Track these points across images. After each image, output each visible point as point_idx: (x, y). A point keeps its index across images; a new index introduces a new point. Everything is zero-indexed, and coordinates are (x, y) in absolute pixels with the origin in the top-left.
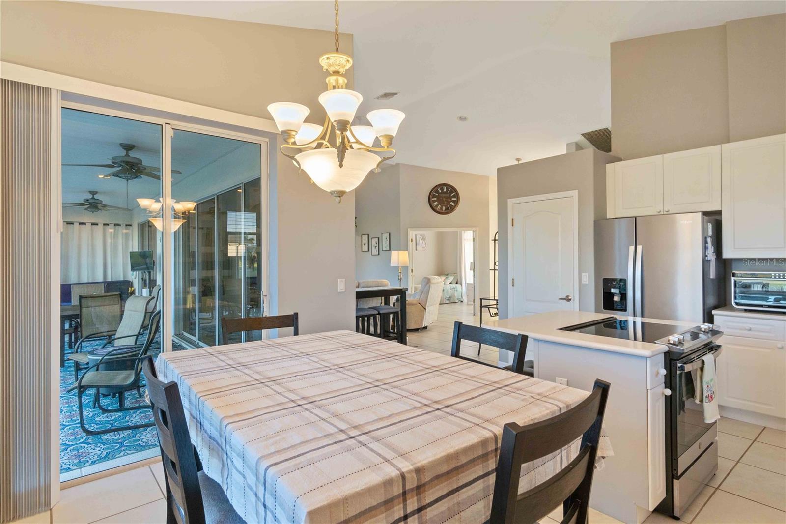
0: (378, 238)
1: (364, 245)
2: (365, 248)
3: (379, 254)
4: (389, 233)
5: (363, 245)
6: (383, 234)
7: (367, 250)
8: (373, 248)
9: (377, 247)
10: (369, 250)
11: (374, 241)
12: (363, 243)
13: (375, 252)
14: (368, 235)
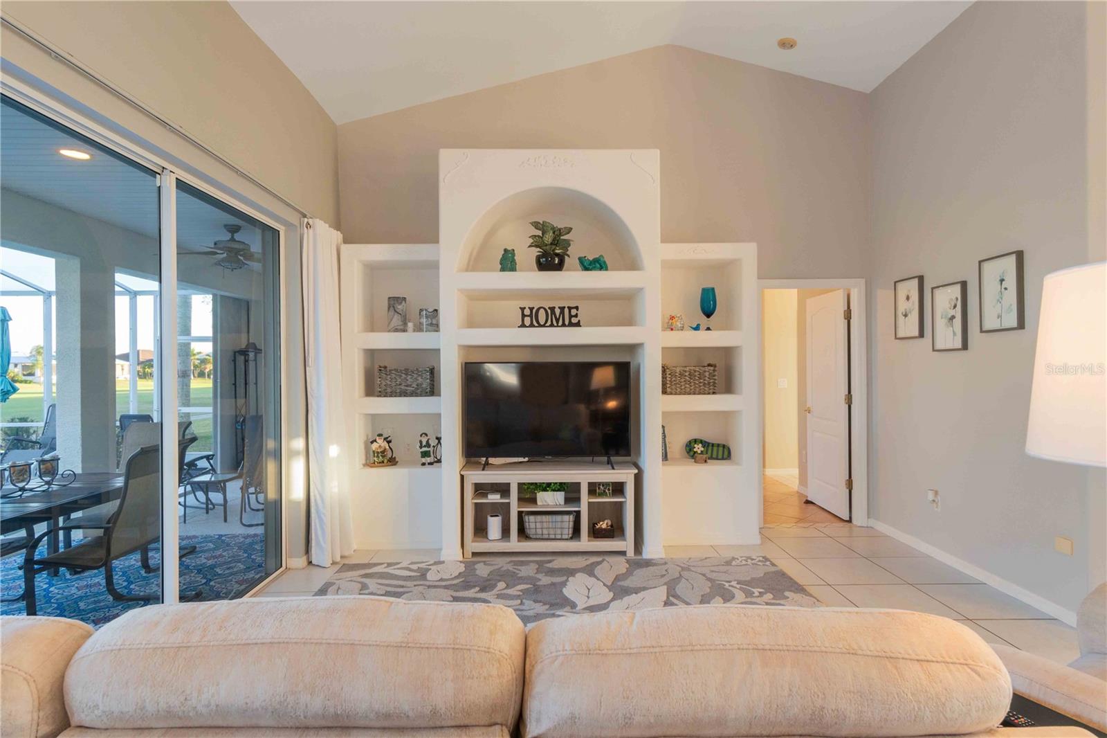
0: (964, 285)
1: (906, 315)
2: (910, 326)
3: (965, 346)
4: (1020, 256)
5: (901, 318)
6: (986, 266)
7: (916, 333)
8: (941, 323)
9: (958, 322)
10: (921, 335)
11: (945, 300)
12: (901, 309)
13: (948, 336)
14: (921, 279)
